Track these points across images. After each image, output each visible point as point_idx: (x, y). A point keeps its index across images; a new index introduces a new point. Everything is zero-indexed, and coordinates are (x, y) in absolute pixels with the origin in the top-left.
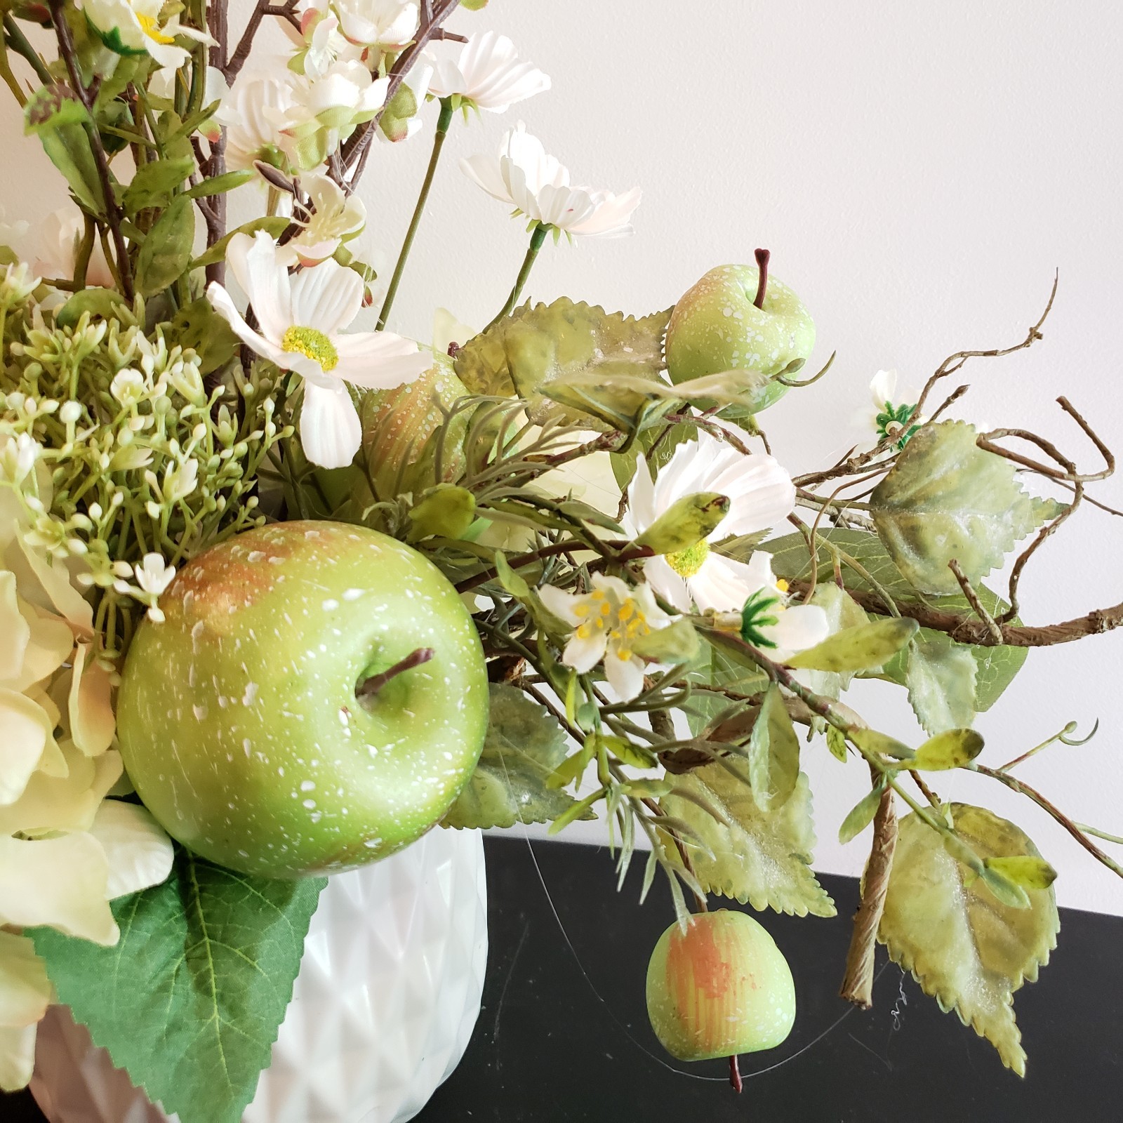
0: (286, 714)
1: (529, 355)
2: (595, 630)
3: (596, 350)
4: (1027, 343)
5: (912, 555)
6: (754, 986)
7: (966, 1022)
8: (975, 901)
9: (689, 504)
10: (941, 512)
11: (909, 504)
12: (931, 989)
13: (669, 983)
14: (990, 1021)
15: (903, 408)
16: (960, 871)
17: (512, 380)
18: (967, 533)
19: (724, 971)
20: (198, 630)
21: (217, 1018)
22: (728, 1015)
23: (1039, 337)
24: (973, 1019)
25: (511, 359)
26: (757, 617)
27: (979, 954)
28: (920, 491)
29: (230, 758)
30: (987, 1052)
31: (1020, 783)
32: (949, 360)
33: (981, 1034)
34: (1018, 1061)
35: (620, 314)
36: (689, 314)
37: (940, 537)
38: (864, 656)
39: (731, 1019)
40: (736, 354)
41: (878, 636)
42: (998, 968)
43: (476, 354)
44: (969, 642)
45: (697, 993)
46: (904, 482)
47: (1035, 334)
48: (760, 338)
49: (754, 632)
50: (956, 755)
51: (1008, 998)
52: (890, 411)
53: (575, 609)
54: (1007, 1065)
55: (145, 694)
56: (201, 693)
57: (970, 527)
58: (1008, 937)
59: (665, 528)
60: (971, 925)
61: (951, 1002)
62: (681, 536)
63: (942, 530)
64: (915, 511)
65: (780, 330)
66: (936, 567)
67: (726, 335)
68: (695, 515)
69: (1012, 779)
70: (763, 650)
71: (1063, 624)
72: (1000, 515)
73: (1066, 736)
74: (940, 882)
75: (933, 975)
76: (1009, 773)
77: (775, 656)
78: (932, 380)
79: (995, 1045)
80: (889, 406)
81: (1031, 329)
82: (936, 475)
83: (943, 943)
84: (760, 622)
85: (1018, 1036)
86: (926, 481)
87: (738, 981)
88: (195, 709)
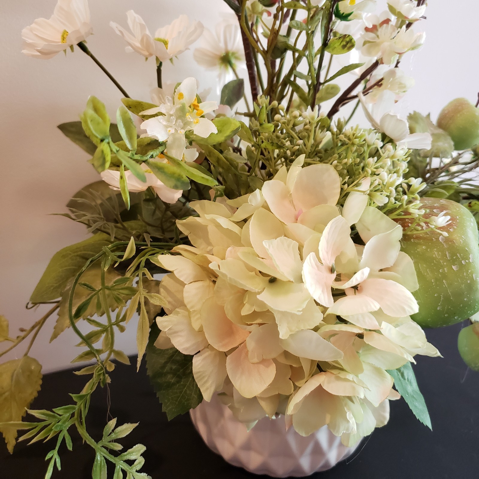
29: (469, 282)
56: (453, 261)
88: (453, 267)
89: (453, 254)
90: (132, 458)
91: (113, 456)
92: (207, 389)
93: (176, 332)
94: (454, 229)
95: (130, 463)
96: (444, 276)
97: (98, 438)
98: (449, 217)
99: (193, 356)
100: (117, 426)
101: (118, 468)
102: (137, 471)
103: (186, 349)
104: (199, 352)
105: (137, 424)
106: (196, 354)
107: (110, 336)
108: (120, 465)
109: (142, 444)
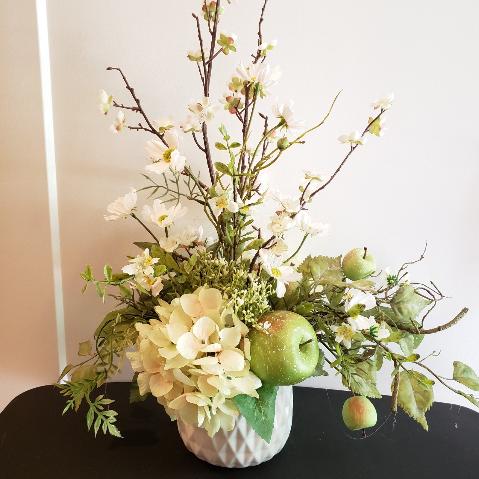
0: (291, 352)
1: (315, 269)
2: (341, 333)
3: (328, 267)
4: (420, 260)
5: (400, 314)
6: (369, 411)
7: (415, 419)
8: (416, 392)
9: (357, 306)
10: (406, 304)
11: (399, 303)
12: (407, 412)
13: (350, 412)
14: (420, 419)
15: (393, 276)
16: (412, 385)
17: (311, 275)
18: (411, 309)
19: (362, 408)
20: (272, 335)
21: (263, 418)
22: (364, 418)
23: (423, 258)
24: (416, 418)
25: (311, 270)
26: (374, 331)
27: (417, 404)
28: (401, 300)
29: (281, 361)
30: (420, 426)
31: (424, 365)
32: (404, 265)
33: (418, 422)
34: (427, 428)
35: (331, 258)
36: (350, 261)
37: (406, 310)
38: (396, 339)
39: (365, 419)
40: (361, 270)
41: (398, 335)
42: (421, 407)
43: (301, 268)
44: (412, 333)
45: (357, 413)
46: (398, 298)
47: (422, 257)
48: (366, 267)
49: (373, 334)
50: (415, 359)
51: (424, 414)
52: (390, 277)
53: (337, 330)
54: (424, 429)
55: (261, 348)
56: (274, 348)
57: (412, 308)
58: (424, 400)
59: (352, 311)
60: (415, 397)
61: (412, 415)
62: (356, 313)
63: (406, 308)
64: (400, 304)
65: (370, 265)
66: (405, 317)
67: (359, 266)
68: (359, 309)
69: (422, 365)
70: (375, 338)
71: (433, 329)
72: (418, 304)
73: (433, 354)
74: (408, 388)
75: (408, 409)
76: (421, 363)
77: (377, 339)
78: (400, 271)
79: (422, 424)
80: (390, 276)
81: (421, 256)
82: (404, 297)
83: (409, 401)
84: (375, 332)
85: (426, 422)
86: (402, 298)
87: (366, 410)
88: (273, 351)
89: (274, 345)
90: (108, 415)
91: (98, 412)
92: (142, 389)
93: (134, 360)
94: (280, 331)
95: (107, 417)
96: (268, 355)
97: (93, 401)
98: (270, 324)
99: (140, 373)
100: (103, 398)
101: (99, 417)
102: (109, 423)
103: (136, 369)
104: (143, 372)
105: (114, 401)
106: (141, 372)
107: (111, 357)
108: (100, 416)
109: (114, 410)
